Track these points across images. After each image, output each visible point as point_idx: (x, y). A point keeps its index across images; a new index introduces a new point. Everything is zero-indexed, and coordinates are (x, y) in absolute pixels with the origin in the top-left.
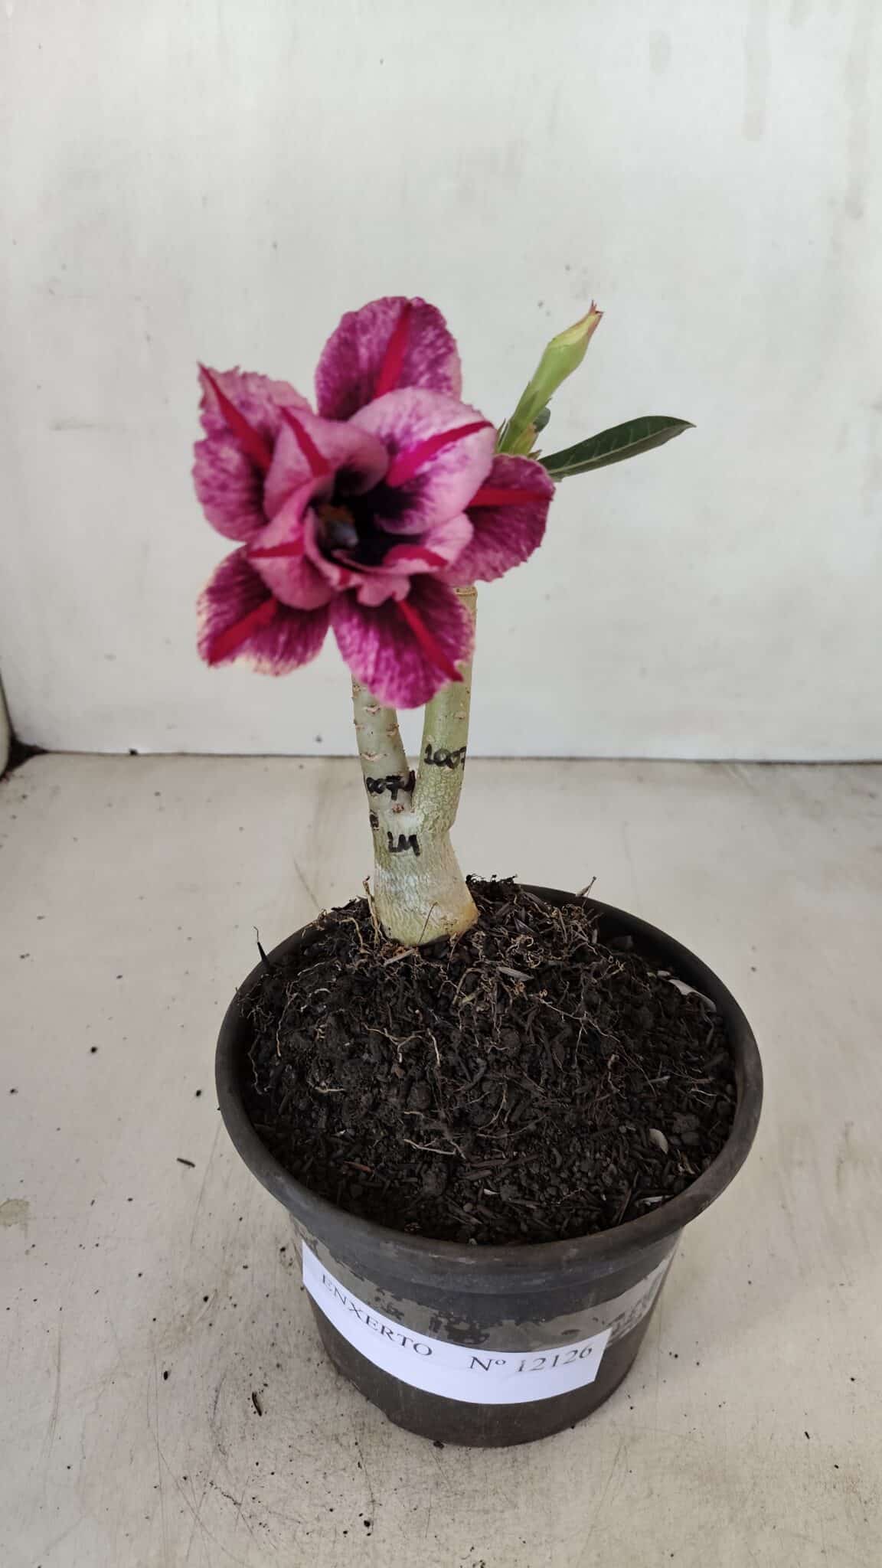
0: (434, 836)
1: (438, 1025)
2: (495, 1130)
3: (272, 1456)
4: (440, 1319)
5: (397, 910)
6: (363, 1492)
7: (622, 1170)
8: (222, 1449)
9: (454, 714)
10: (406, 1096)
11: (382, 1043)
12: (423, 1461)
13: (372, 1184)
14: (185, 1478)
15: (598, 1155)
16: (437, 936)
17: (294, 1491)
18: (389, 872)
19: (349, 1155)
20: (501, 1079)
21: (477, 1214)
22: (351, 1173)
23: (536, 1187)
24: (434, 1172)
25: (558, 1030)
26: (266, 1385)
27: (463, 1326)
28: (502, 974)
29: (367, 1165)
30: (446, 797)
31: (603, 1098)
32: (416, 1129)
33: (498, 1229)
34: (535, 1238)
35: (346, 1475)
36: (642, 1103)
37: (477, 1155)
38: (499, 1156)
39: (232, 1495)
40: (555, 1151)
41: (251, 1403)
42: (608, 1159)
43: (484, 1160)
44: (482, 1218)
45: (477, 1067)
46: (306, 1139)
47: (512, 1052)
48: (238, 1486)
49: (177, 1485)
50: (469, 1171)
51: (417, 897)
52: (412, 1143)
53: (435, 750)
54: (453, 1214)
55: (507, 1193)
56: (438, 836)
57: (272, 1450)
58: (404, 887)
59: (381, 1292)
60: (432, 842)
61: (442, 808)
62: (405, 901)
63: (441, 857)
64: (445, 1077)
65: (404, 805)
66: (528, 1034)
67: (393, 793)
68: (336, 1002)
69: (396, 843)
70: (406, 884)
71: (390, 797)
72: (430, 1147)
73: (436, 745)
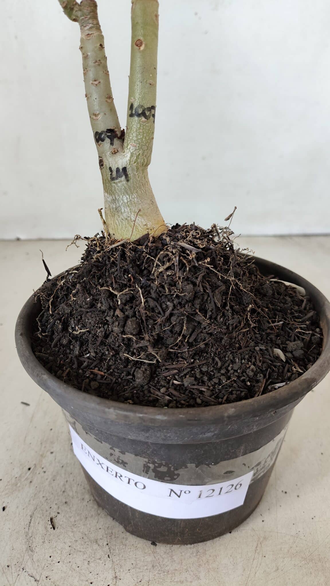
0: (138, 169)
1: (143, 284)
2: (180, 347)
3: (59, 552)
4: (148, 464)
5: (118, 220)
6: (110, 571)
7: (259, 368)
8: (31, 549)
9: (147, 81)
10: (124, 326)
11: (109, 297)
12: (145, 553)
13: (105, 382)
14: (8, 566)
15: (243, 361)
16: (142, 236)
17: (70, 572)
18: (111, 195)
19: (91, 367)
20: (183, 315)
21: (169, 393)
22: (92, 376)
23: (205, 378)
24: (142, 371)
25: (217, 287)
26: (58, 513)
27: (163, 469)
28: (182, 248)
29: (102, 372)
30: (144, 140)
31: (245, 330)
32: (131, 350)
33: (183, 402)
34: (206, 404)
35: (101, 562)
36: (267, 336)
37: (169, 362)
38: (182, 362)
39: (34, 575)
40: (217, 359)
41: (50, 523)
42: (250, 363)
43: (173, 365)
44: (173, 396)
45: (167, 307)
46: (66, 360)
47: (188, 295)
48: (38, 571)
49: (3, 570)
50: (164, 371)
51: (129, 209)
52: (128, 356)
53: (135, 105)
54: (154, 394)
55: (187, 382)
56: (141, 169)
57: (60, 548)
58: (120, 204)
59: (113, 449)
60: (137, 174)
61: (141, 148)
62: (122, 213)
63: (143, 184)
64: (147, 312)
65: (118, 148)
66: (199, 286)
67: (111, 141)
68: (81, 275)
69: (114, 173)
70: (121, 201)
71: (109, 144)
72: (140, 358)
73: (136, 103)
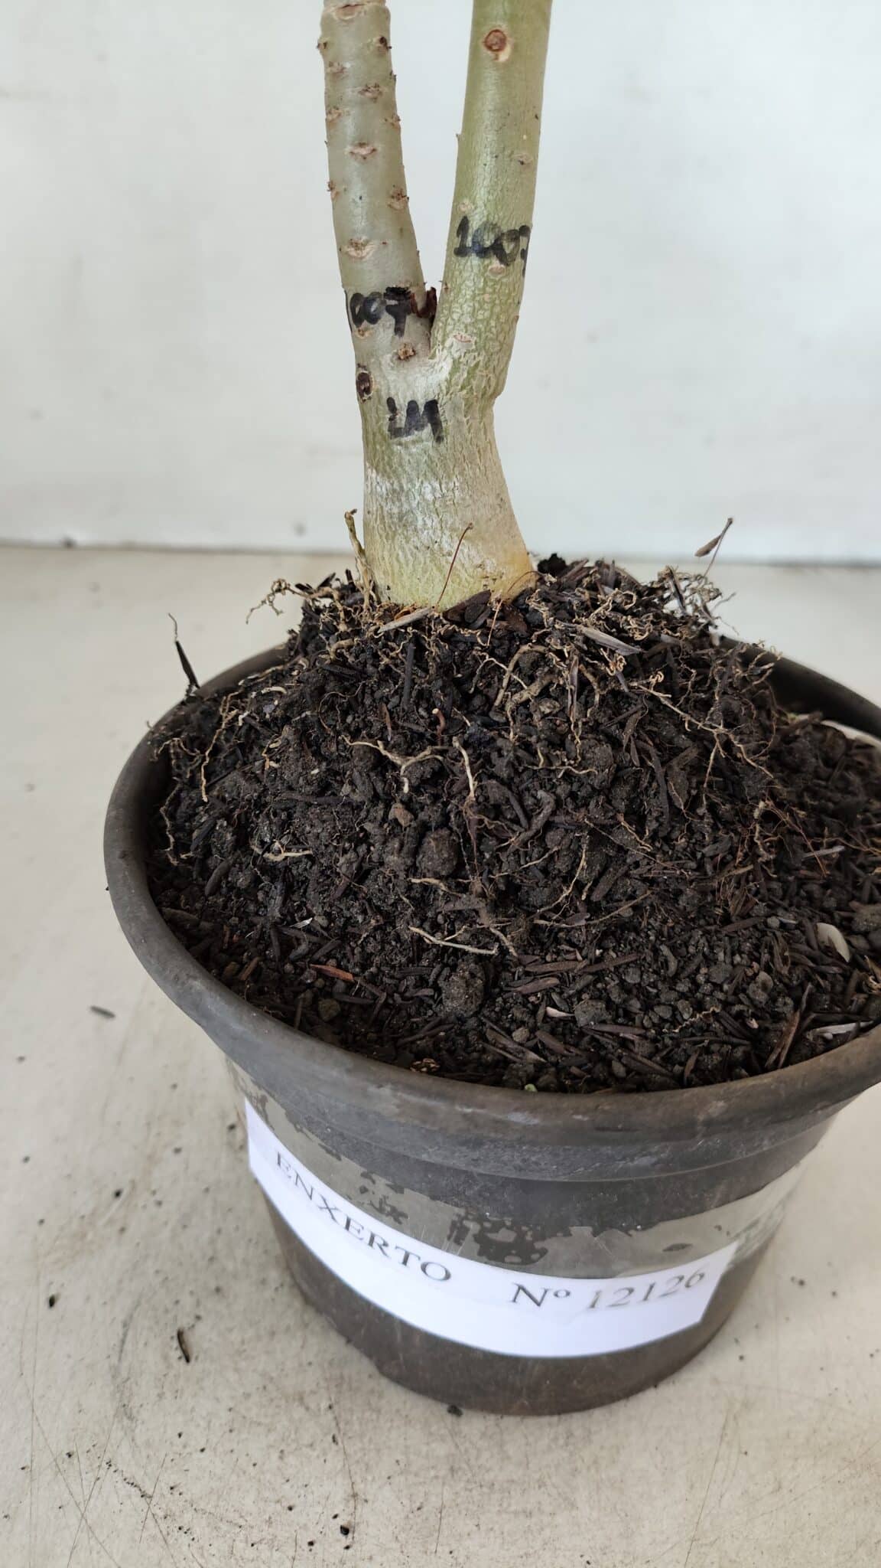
0: (469, 406)
1: (471, 735)
2: (564, 915)
3: (203, 1424)
4: (465, 1223)
5: (403, 549)
6: (339, 1480)
7: (781, 981)
8: (128, 1412)
9: (512, 153)
10: (415, 853)
11: (374, 768)
12: (431, 1434)
13: (356, 1000)
14: (70, 1455)
15: (737, 958)
16: (468, 596)
17: (234, 1478)
18: (389, 478)
19: (317, 956)
20: (580, 827)
21: (536, 1044)
22: (320, 983)
23: (635, 1005)
24: (463, 977)
25: (675, 751)
26: (198, 1318)
27: (505, 1236)
28: (587, 640)
29: (347, 971)
30: (493, 323)
31: (742, 871)
32: (429, 914)
33: (574, 1070)
34: (639, 1084)
35: (315, 1454)
36: (800, 887)
37: (533, 954)
38: (570, 957)
39: (139, 1481)
40: (665, 950)
41: (175, 1343)
42: (755, 964)
43: (546, 962)
44: (546, 1053)
45: (538, 804)
46: (247, 932)
47: (599, 776)
48: (149, 1470)
49: (57, 1465)
50: (519, 978)
51: (436, 520)
52: (422, 932)
53: (475, 224)
54: (494, 1045)
55: (586, 1013)
56: (477, 406)
57: (204, 1414)
58: (414, 504)
59: (371, 1178)
60: (465, 420)
61: (485, 346)
62: (416, 530)
63: (479, 452)
64: (483, 817)
65: (416, 344)
66: (628, 750)
67: (397, 322)
68: (296, 702)
69: (402, 418)
70: (418, 498)
71: (391, 331)
72: (454, 941)
73: (477, 217)
